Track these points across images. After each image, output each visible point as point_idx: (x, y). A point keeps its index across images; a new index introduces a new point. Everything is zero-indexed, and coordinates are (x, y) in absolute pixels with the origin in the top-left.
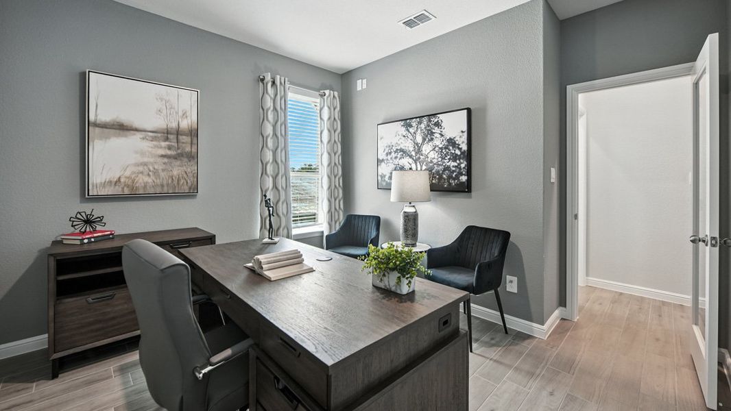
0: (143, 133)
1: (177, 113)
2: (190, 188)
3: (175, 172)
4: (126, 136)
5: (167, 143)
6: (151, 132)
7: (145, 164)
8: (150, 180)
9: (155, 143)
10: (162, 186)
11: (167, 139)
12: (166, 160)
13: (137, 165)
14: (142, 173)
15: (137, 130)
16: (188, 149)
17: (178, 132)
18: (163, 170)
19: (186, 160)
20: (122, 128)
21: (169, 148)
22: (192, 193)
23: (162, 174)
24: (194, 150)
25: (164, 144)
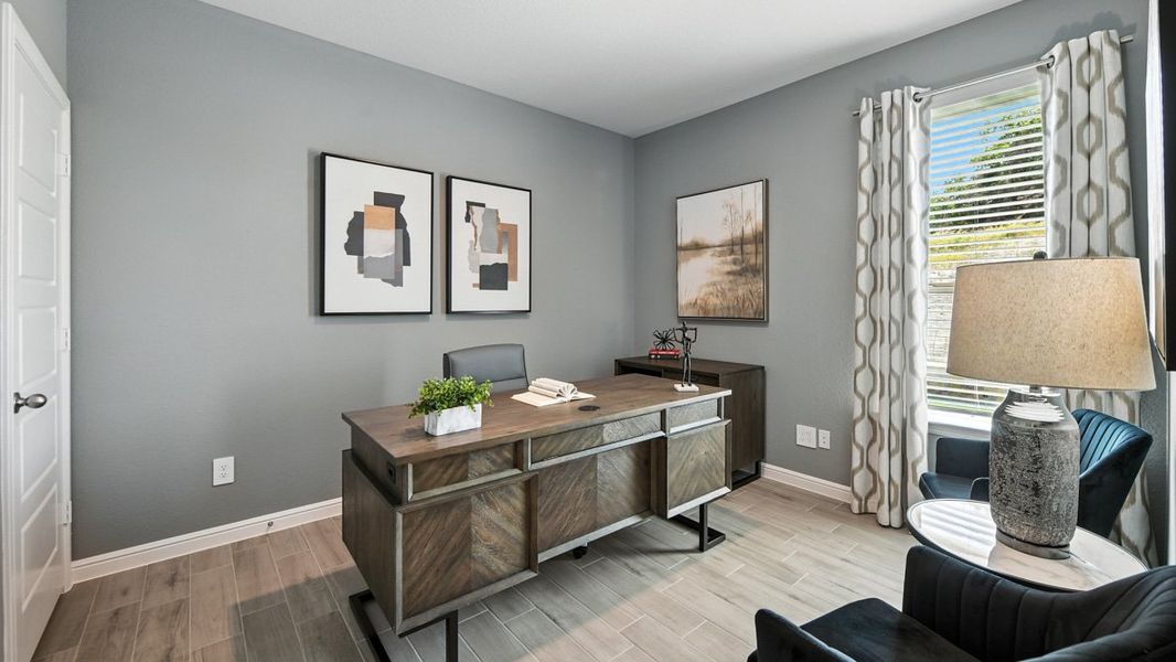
0: (712, 249)
1: (741, 217)
2: (755, 313)
3: (740, 292)
4: (699, 255)
5: (733, 257)
6: (720, 246)
7: (714, 284)
8: (718, 302)
9: (721, 258)
10: (729, 308)
11: (732, 252)
12: (731, 278)
13: (708, 285)
14: (712, 294)
15: (708, 247)
16: (753, 261)
17: (742, 241)
18: (729, 290)
19: (750, 275)
20: (697, 247)
21: (735, 262)
22: (760, 319)
23: (729, 294)
24: (760, 261)
25: (729, 258)
